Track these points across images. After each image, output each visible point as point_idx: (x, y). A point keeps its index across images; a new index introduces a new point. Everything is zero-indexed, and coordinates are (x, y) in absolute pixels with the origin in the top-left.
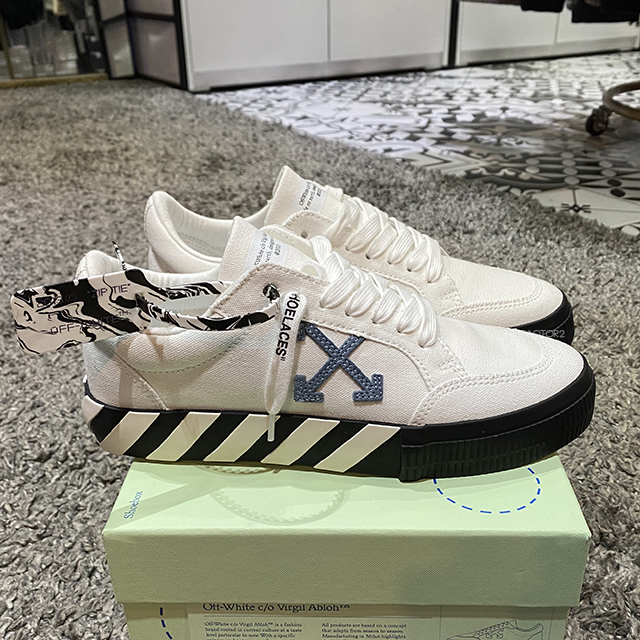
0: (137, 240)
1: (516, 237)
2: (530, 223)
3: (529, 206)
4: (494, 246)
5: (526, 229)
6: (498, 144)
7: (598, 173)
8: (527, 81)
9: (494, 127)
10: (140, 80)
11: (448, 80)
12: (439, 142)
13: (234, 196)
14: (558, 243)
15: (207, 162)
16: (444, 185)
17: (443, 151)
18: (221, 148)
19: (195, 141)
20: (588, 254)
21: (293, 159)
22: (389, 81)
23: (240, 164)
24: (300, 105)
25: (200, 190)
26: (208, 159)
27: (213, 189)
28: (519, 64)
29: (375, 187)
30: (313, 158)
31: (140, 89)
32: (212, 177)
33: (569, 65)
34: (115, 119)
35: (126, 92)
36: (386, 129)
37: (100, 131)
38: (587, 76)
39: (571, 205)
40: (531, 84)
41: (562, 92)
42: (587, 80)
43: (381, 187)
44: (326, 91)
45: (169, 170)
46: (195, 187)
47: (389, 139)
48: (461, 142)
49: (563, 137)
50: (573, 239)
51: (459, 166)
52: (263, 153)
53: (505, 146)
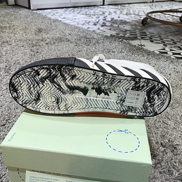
0: (18, 53)
1: (126, 54)
2: (130, 50)
3: (129, 45)
4: (121, 56)
5: (129, 51)
6: (118, 27)
7: (146, 35)
8: (124, 10)
9: (117, 22)
10: (16, 6)
11: (103, 9)
12: (102, 26)
13: (46, 40)
14: (138, 55)
15: (38, 30)
16: (105, 38)
17: (103, 29)
18: (41, 26)
19: (34, 24)
20: (147, 58)
21: (62, 30)
22: (87, 8)
23: (47, 31)
24: (63, 14)
25: (36, 38)
26: (38, 29)
27: (40, 38)
28: (121, 5)
29: (86, 38)
30: (68, 30)
31: (17, 8)
32: (39, 35)
33: (134, 6)
34: (10, 17)
35: (13, 9)
36: (87, 22)
37: (6, 20)
38: (140, 9)
39: (140, 44)
40: (125, 10)
41: (134, 13)
42: (140, 10)
43: (88, 39)
44: (70, 11)
45: (27, 32)
46: (35, 37)
47: (88, 25)
48: (108, 26)
49: (136, 25)
50: (142, 54)
51: (108, 33)
52: (54, 28)
53: (120, 28)
